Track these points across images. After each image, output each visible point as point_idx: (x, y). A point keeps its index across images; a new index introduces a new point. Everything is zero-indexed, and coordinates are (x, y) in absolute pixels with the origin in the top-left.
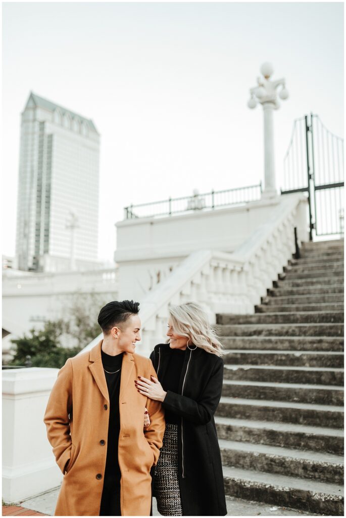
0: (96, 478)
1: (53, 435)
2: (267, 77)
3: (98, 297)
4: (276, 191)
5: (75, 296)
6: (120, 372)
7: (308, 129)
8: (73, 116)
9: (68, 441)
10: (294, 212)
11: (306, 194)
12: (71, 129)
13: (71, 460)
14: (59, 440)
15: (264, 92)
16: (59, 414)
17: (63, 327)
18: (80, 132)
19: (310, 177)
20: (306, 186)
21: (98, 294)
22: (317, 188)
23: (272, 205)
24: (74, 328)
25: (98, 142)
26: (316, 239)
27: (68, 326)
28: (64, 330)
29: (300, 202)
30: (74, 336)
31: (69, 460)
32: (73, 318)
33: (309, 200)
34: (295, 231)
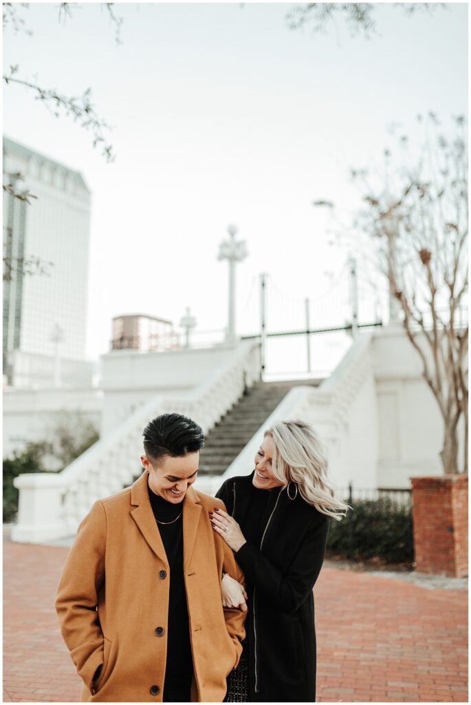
0: (151, 692)
1: (70, 626)
2: (232, 235)
3: (84, 417)
4: (236, 337)
5: (60, 416)
6: (181, 521)
7: (264, 285)
8: (55, 167)
9: (98, 637)
10: (248, 356)
11: (259, 340)
12: (52, 183)
13: (104, 668)
14: (84, 635)
15: (228, 251)
16: (82, 591)
17: (47, 448)
18: (64, 188)
19: (263, 326)
20: (260, 334)
21: (85, 413)
22: (267, 336)
23: (232, 348)
24: (58, 449)
25: (88, 202)
26: (265, 379)
27: (51, 447)
28: (48, 451)
29: (253, 348)
30: (58, 457)
31: (101, 666)
32: (57, 438)
33: (260, 345)
34: (245, 374)
